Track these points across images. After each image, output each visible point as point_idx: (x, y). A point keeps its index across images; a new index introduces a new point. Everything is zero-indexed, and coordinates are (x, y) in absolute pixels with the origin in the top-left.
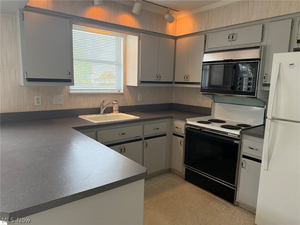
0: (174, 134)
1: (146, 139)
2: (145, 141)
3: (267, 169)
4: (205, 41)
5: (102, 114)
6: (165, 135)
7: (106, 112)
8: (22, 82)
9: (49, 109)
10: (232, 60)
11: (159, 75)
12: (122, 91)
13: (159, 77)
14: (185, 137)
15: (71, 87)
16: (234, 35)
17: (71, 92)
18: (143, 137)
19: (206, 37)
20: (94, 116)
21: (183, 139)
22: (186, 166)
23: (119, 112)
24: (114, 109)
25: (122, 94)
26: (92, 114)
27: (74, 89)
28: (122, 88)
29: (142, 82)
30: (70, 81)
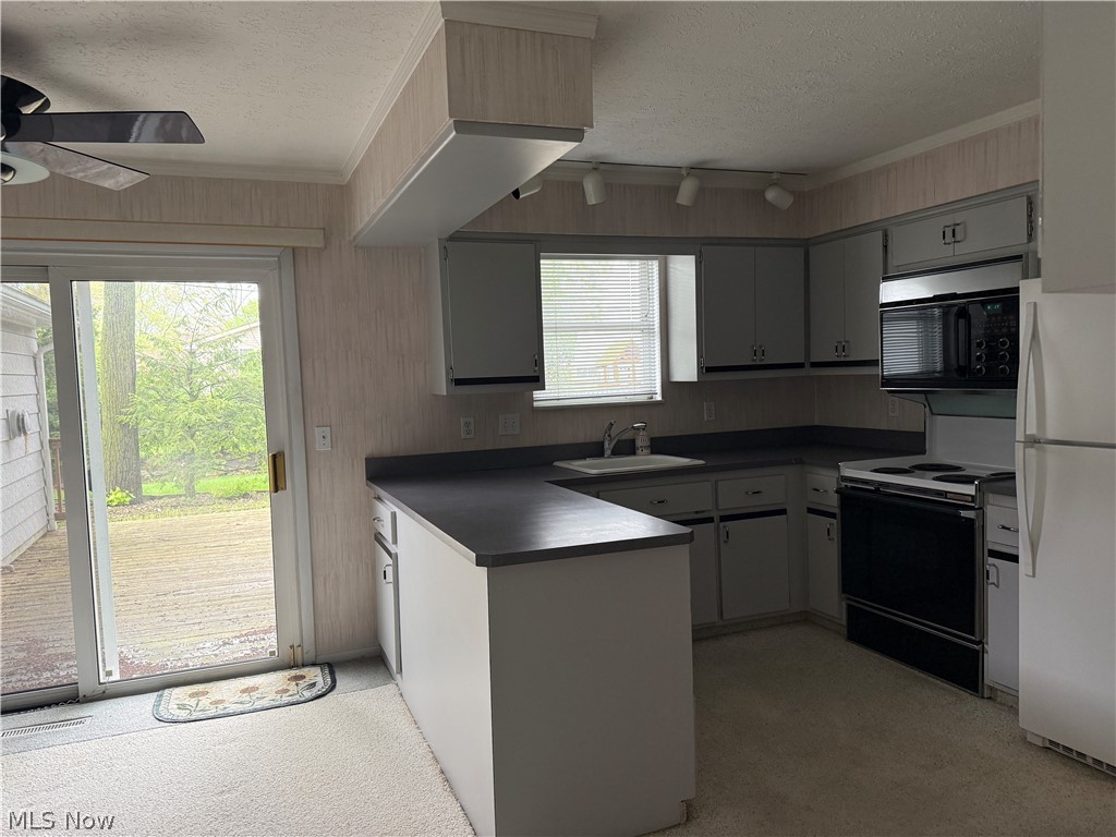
0: (811, 511)
1: (724, 519)
2: (722, 524)
3: (1031, 574)
4: (885, 247)
5: (608, 457)
6: (783, 512)
7: (616, 452)
8: (442, 388)
9: (489, 447)
10: (954, 296)
11: (761, 347)
12: (658, 398)
13: (759, 353)
14: (839, 516)
15: (537, 394)
16: (957, 227)
17: (535, 404)
18: (716, 515)
19: (886, 236)
20: (589, 461)
21: (834, 521)
22: (849, 599)
23: (652, 453)
24: (639, 443)
25: (658, 403)
26: (584, 458)
27: (542, 398)
28: (658, 389)
29: (709, 370)
30: (537, 380)
